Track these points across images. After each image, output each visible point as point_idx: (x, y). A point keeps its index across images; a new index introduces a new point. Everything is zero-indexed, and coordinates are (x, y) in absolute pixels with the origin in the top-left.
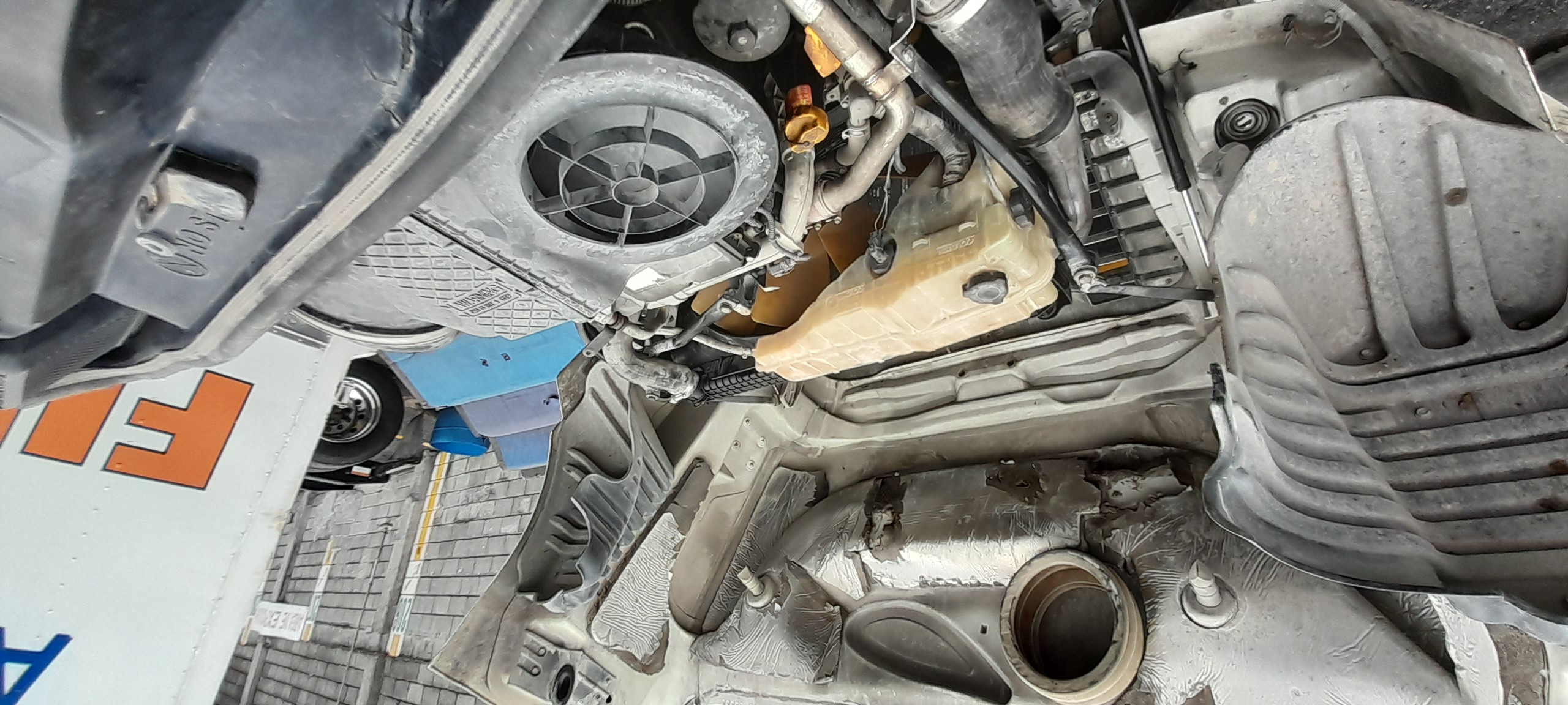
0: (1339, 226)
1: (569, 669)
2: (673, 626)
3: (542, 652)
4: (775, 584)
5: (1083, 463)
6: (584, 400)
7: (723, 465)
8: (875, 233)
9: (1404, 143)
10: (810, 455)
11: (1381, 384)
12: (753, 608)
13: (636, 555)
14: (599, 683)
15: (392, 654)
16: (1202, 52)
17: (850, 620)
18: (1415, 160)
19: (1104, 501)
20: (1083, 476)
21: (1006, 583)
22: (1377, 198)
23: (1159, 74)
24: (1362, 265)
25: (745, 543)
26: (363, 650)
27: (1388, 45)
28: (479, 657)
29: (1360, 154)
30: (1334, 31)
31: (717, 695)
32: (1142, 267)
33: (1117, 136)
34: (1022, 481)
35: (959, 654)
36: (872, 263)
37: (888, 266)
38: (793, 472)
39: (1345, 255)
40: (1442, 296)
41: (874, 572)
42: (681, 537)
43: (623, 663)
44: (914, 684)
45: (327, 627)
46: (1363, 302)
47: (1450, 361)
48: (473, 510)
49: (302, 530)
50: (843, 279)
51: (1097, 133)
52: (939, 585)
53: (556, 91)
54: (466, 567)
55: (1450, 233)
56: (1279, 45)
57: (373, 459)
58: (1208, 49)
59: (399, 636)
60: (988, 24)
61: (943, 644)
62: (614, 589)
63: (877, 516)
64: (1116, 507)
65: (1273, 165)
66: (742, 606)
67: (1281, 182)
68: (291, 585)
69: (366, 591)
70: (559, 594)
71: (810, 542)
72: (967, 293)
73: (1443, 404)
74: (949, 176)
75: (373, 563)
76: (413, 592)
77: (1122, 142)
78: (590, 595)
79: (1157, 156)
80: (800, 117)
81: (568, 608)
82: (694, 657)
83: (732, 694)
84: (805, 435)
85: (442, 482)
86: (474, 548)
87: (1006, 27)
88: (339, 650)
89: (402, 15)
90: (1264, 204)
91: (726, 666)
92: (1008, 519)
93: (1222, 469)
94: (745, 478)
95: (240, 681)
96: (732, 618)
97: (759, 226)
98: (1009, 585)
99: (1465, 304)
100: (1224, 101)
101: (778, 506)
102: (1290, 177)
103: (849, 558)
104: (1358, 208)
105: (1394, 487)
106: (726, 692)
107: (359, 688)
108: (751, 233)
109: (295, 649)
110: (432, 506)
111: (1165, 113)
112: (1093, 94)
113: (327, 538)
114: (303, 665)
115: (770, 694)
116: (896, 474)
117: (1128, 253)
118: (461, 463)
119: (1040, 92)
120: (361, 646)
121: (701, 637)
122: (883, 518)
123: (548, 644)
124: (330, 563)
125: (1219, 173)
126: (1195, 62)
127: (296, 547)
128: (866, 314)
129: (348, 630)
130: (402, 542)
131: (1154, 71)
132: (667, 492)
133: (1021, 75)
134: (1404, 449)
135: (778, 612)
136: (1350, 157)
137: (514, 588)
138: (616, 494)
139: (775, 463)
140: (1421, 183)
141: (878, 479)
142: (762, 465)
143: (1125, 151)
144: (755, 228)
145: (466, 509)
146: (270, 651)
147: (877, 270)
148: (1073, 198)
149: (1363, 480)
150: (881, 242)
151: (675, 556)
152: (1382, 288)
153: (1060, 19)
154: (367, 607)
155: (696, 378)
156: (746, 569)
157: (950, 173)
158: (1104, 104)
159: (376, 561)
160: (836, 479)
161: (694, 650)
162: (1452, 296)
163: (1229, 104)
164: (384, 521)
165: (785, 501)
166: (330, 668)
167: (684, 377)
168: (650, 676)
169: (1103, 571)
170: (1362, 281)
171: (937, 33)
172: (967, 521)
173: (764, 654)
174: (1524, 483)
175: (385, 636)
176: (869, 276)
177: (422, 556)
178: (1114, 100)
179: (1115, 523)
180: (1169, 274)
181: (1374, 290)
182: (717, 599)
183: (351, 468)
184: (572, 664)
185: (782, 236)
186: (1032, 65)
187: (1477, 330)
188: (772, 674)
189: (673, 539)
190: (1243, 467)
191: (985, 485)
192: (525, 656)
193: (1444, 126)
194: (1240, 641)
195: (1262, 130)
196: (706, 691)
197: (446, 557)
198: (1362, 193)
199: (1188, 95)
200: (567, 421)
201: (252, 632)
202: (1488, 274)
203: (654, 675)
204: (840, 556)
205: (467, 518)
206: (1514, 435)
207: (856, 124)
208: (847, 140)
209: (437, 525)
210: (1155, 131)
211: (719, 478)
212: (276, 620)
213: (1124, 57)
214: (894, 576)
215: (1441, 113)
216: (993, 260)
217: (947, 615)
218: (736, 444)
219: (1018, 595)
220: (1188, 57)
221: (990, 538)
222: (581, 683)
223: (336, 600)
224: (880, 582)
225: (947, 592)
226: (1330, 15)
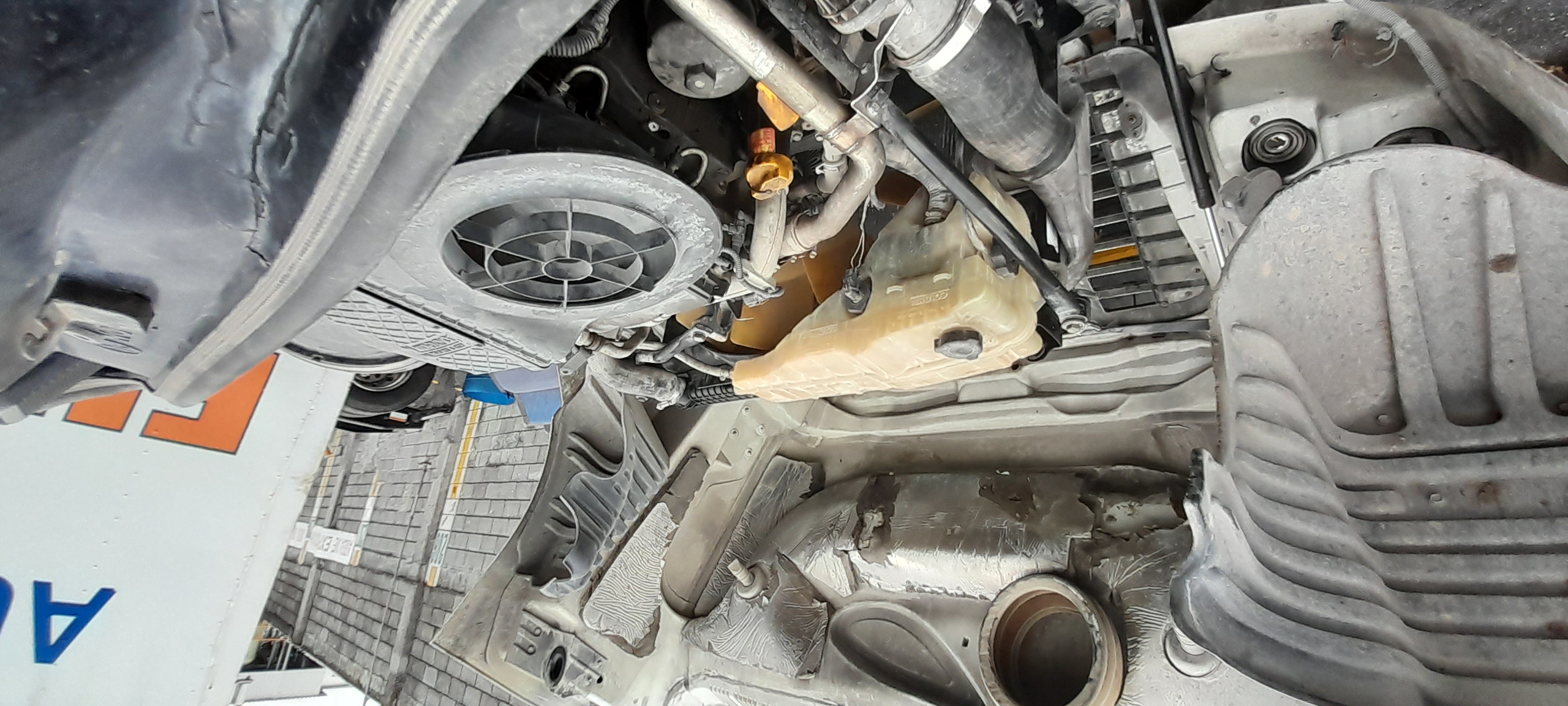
0: (1367, 283)
1: (561, 650)
2: (665, 609)
3: (538, 632)
4: (765, 575)
5: (1081, 481)
6: (584, 386)
7: (721, 452)
8: (851, 271)
9: (1448, 199)
10: (809, 445)
11: (1394, 461)
12: (742, 598)
13: (628, 544)
14: (590, 665)
15: (430, 584)
16: (1240, 56)
17: (834, 619)
18: (1460, 217)
19: (1098, 527)
20: (1079, 496)
21: (992, 597)
22: (1411, 255)
23: (1189, 76)
24: (1387, 324)
25: (739, 529)
26: (403, 577)
27: (1448, 69)
28: (478, 634)
29: (1395, 208)
30: (1387, 49)
31: (704, 679)
32: (1160, 277)
33: (1141, 140)
34: (1014, 495)
35: (939, 663)
36: (848, 303)
37: (863, 306)
38: (791, 461)
39: (1370, 312)
40: (1477, 365)
41: (862, 571)
42: (674, 526)
43: (615, 645)
44: (891, 690)
45: (373, 554)
46: (1387, 363)
47: (1475, 443)
48: (504, 455)
49: (350, 463)
50: (819, 313)
51: (1118, 135)
52: (925, 592)
53: (463, 188)
54: (497, 509)
55: (1493, 301)
56: (1326, 55)
57: (412, 405)
58: (1248, 53)
59: (436, 568)
60: (967, 70)
61: (924, 651)
62: (606, 577)
63: (868, 516)
64: (1108, 534)
65: (1295, 212)
66: (732, 595)
67: (1303, 231)
68: (342, 513)
69: (407, 523)
70: (551, 582)
71: (801, 537)
72: (937, 349)
73: (1461, 492)
74: (931, 214)
75: (414, 498)
76: (449, 528)
77: (1146, 146)
78: (582, 584)
79: (1182, 165)
80: (761, 165)
81: (562, 595)
82: (685, 640)
83: (718, 680)
84: (804, 424)
85: (476, 425)
86: (505, 491)
87: (988, 74)
88: (383, 577)
89: (248, 169)
90: (1281, 256)
91: (715, 653)
92: (996, 534)
93: (1194, 567)
94: (743, 466)
95: (297, 598)
96: (722, 605)
97: (727, 265)
98: (995, 600)
99: (1501, 377)
100: (1254, 120)
101: (775, 494)
102: (1314, 227)
103: (838, 556)
104: (1389, 266)
105: (1391, 585)
106: (713, 677)
107: (400, 613)
108: (719, 271)
109: (345, 572)
110: (466, 448)
111: (1191, 120)
112: (1117, 94)
113: (373, 472)
114: (352, 587)
115: (753, 684)
116: (891, 474)
117: (1147, 262)
118: (493, 410)
119: (1034, 127)
120: (403, 574)
121: (693, 621)
122: (874, 519)
123: (544, 624)
124: (376, 494)
125: (1241, 203)
126: (1229, 69)
127: (345, 477)
128: (838, 355)
129: (391, 558)
130: (439, 480)
131: (1183, 73)
132: (662, 481)
133: (1009, 116)
134: (1410, 541)
135: (766, 606)
136: (1384, 211)
137: (513, 569)
138: (607, 491)
139: (774, 451)
140: (1465, 243)
141: (873, 477)
142: (761, 452)
143: (1148, 156)
144: (722, 267)
145: (498, 453)
146: (324, 572)
147: (854, 310)
148: (1071, 231)
149: (1353, 580)
150: (855, 280)
151: (668, 545)
152: (1409, 352)
153: (1083, 12)
154: (409, 538)
155: (683, 385)
156: (736, 561)
157: (934, 209)
158: (1127, 105)
159: (417, 496)
160: (833, 471)
161: (685, 634)
162: (1488, 366)
163: (1260, 124)
164: (424, 459)
165: (781, 492)
166: (376, 592)
167: (669, 385)
168: (640, 659)
169: (1086, 605)
170: (1387, 341)
171: (912, 75)
172: (956, 532)
173: (750, 645)
174: (1534, 600)
175: (424, 567)
176: (843, 315)
177: (458, 495)
178: (1138, 103)
179: (1105, 552)
180: (1190, 286)
181: (1399, 353)
182: (710, 583)
183: (388, 415)
184: (565, 646)
185: (751, 275)
186: (1022, 105)
187: (1512, 409)
188: (756, 665)
189: (666, 528)
190: (1217, 566)
191: (978, 496)
192: (521, 636)
193: (1497, 184)
194: (1221, 694)
195: (1296, 153)
196: (694, 673)
197: (479, 497)
198: (1394, 251)
199: (1215, 111)
200: (568, 406)
201: (308, 553)
202: (1531, 346)
203: (645, 658)
204: (830, 553)
205: (498, 462)
206: (1533, 540)
207: (831, 159)
208: (823, 175)
209: (471, 467)
210: (1179, 140)
211: (716, 466)
212: (328, 544)
213: (1151, 53)
214: (881, 578)
215: (1495, 167)
216: (967, 317)
217: (932, 623)
218: (735, 432)
219: (999, 616)
220: (1223, 63)
221: (978, 553)
222: (572, 665)
223: (380, 530)
224: (868, 582)
225: (932, 599)
226: (1385, 32)
